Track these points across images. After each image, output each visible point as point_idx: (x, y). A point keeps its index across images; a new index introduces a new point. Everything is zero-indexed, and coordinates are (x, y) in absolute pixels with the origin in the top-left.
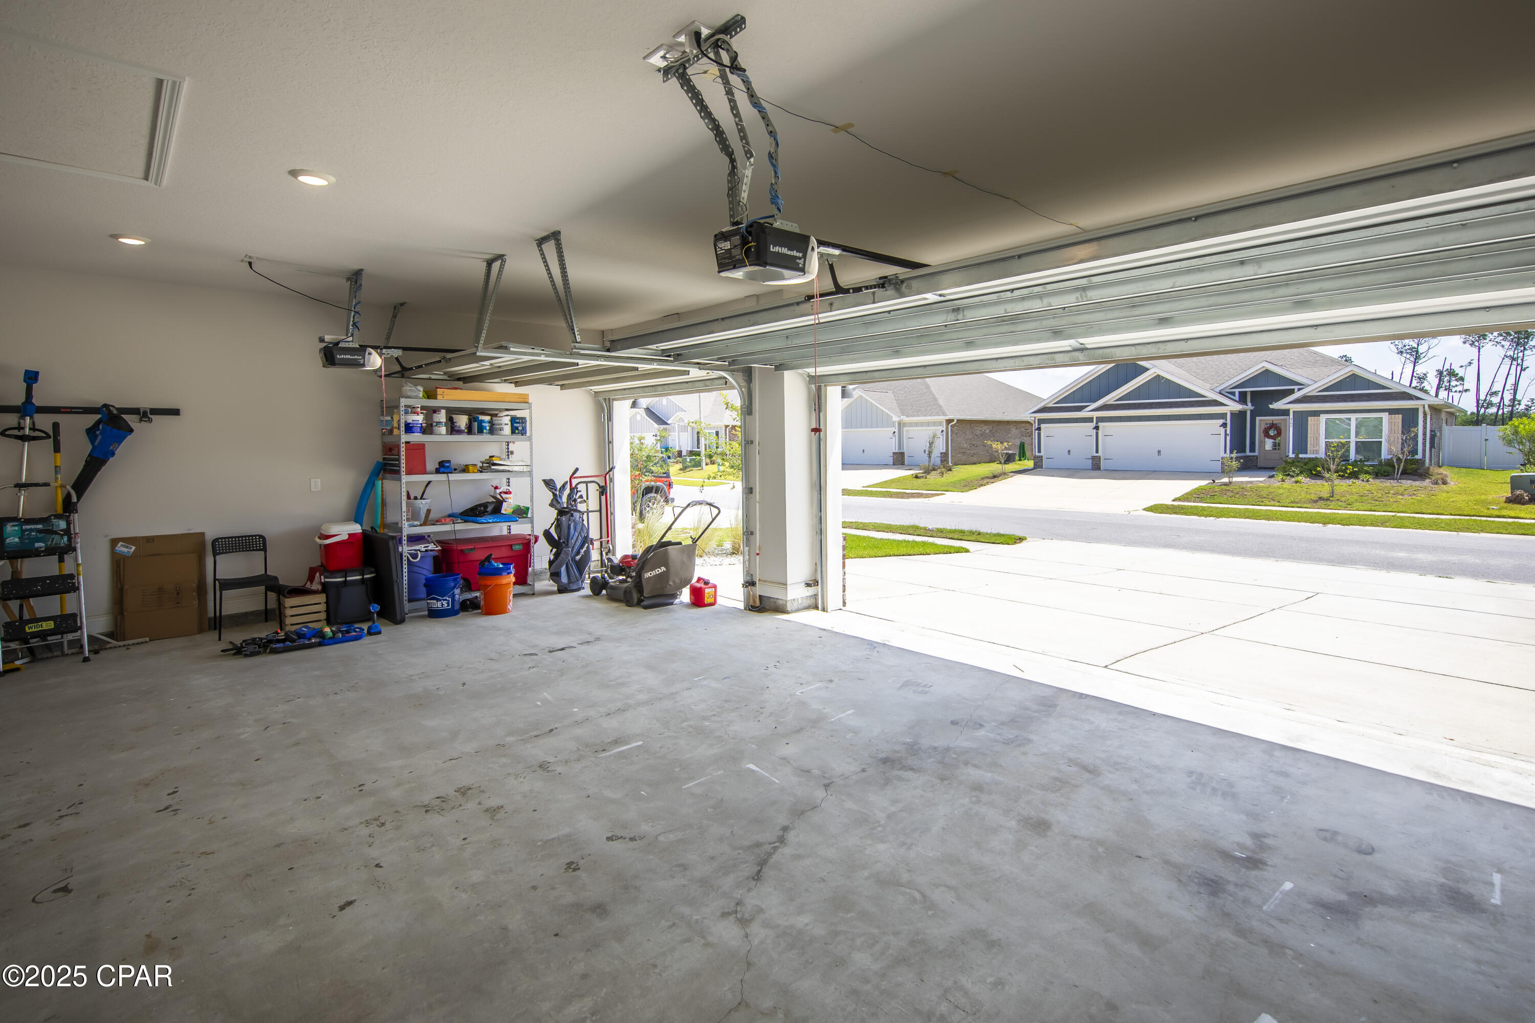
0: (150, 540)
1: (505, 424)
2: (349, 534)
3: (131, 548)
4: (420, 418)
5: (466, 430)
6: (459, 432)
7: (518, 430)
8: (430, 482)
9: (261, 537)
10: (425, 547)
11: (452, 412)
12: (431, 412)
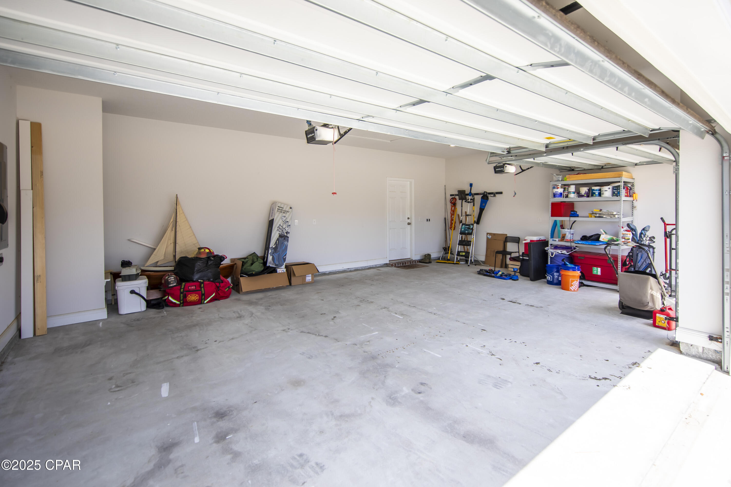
0: (494, 234)
1: (605, 191)
2: (530, 240)
3: (490, 236)
4: (560, 190)
5: (585, 195)
6: (582, 196)
7: (615, 194)
8: (575, 221)
9: (519, 238)
10: (561, 252)
11: (578, 186)
12: (565, 186)
